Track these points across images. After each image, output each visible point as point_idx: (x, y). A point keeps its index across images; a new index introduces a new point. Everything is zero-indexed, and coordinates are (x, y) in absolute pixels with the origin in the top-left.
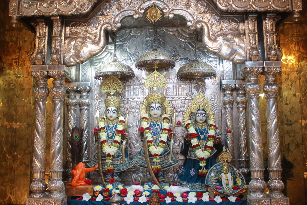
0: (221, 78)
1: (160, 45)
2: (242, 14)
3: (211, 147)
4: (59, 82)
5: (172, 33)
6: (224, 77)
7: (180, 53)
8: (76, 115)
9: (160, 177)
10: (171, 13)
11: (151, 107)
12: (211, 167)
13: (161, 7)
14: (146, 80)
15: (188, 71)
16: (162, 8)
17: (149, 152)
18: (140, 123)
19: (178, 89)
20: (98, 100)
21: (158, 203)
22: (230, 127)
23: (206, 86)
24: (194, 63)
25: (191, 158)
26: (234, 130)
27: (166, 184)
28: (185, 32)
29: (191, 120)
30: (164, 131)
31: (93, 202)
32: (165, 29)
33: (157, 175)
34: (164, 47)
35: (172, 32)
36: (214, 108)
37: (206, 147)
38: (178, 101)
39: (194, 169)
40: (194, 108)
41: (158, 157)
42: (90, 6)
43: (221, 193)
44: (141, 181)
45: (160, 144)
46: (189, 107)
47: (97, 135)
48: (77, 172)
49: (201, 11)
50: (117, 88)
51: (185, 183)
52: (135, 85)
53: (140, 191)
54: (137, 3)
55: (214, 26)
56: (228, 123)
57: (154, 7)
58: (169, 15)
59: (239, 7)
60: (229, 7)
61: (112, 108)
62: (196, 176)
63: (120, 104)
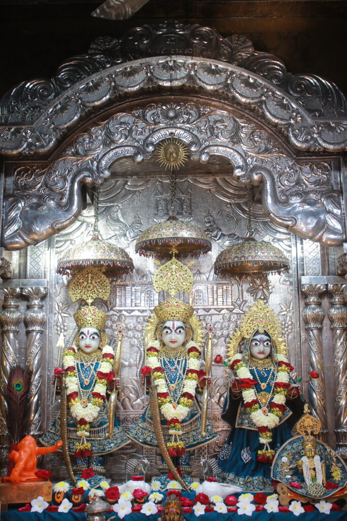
0: (300, 272)
1: (183, 209)
2: (336, 155)
3: (282, 405)
5: (205, 187)
6: (305, 271)
7: (220, 223)
8: (19, 343)
9: (182, 464)
10: (204, 153)
11: (166, 327)
12: (282, 444)
13: (185, 140)
14: (155, 276)
15: (236, 259)
16: (187, 142)
17: (162, 416)
18: (144, 359)
19: (217, 293)
20: (63, 315)
21: (181, 515)
22: (318, 367)
23: (270, 287)
24: (246, 244)
25: (243, 427)
26: (326, 372)
27: (194, 479)
28: (230, 184)
29: (241, 352)
30: (190, 374)
31: (53, 514)
32: (192, 179)
33: (176, 461)
34: (190, 214)
35: (204, 184)
36: (286, 329)
37: (272, 406)
38: (217, 316)
39: (248, 448)
40: (247, 331)
41: (178, 425)
42: (54, 140)
43: (302, 496)
44: (145, 472)
45: (182, 399)
46: (237, 327)
47: (60, 381)
48: (20, 454)
49: (260, 149)
50: (100, 291)
51: (231, 476)
52: (134, 285)
53: (144, 493)
54: (141, 133)
55: (283, 177)
56: (314, 359)
57: (173, 140)
58: (200, 156)
59: (330, 143)
60: (312, 142)
61: (90, 330)
62: (253, 463)
63: (104, 321)
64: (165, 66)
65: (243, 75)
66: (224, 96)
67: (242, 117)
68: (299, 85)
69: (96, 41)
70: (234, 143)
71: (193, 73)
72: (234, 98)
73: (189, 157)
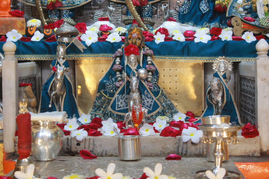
9: (145, 16)
53: (109, 27)
62: (211, 12)
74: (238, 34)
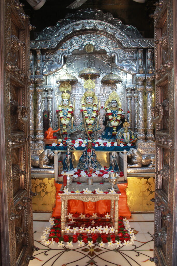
0: (126, 83)
1: (92, 65)
2: (135, 49)
3: (119, 120)
4: (40, 84)
7: (103, 69)
11: (87, 99)
13: (93, 44)
14: (84, 84)
15: (107, 79)
17: (86, 123)
19: (102, 89)
20: (58, 96)
22: (130, 110)
23: (117, 88)
24: (110, 75)
25: (109, 126)
26: (132, 112)
27: (95, 139)
28: (106, 57)
29: (108, 106)
30: (94, 111)
31: (58, 147)
32: (95, 56)
34: (94, 66)
35: (98, 57)
37: (116, 120)
38: (102, 96)
39: (110, 131)
40: (110, 100)
41: (91, 125)
42: (57, 44)
43: (123, 142)
44: (82, 138)
45: (92, 118)
46: (107, 99)
47: (58, 114)
48: (49, 132)
49: (114, 47)
50: (68, 88)
51: (105, 139)
52: (78, 87)
53: (82, 142)
54: (81, 42)
55: (121, 55)
56: (129, 108)
57: (90, 45)
58: (97, 49)
59: (133, 46)
60: (128, 45)
61: (65, 99)
62: (111, 136)
63: (70, 97)
64: (87, 23)
65: (109, 25)
66: (104, 31)
67: (109, 38)
68: (126, 28)
69: (67, 14)
70: (107, 45)
71: (95, 25)
72: (107, 32)
73: (94, 49)
74: (119, 144)
